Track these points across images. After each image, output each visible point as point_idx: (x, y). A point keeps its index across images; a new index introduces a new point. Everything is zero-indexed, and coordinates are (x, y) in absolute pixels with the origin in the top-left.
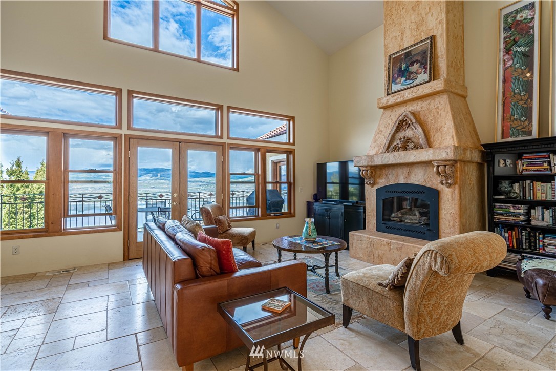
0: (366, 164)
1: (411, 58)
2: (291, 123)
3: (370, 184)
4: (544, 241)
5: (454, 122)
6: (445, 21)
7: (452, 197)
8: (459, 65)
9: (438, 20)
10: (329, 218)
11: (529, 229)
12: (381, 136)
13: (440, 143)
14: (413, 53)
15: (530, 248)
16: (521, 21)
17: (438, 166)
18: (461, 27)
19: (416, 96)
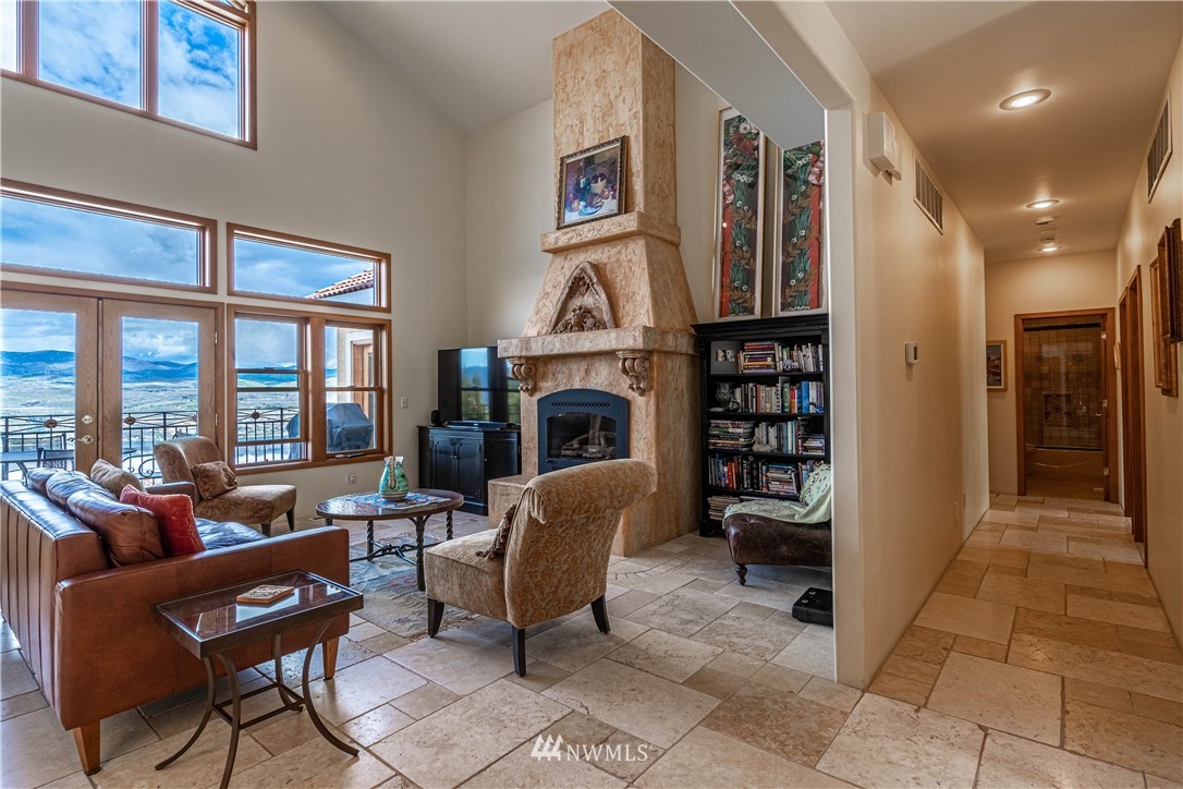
0: (517, 353)
1: (593, 170)
2: (384, 266)
3: (527, 390)
4: (768, 474)
5: (652, 287)
6: (641, 116)
7: (647, 410)
8: (667, 191)
9: (633, 111)
10: (458, 458)
11: (751, 458)
12: (548, 303)
13: (631, 322)
14: (597, 161)
15: (752, 487)
16: (745, 135)
17: (625, 360)
18: (671, 128)
19: (598, 236)
